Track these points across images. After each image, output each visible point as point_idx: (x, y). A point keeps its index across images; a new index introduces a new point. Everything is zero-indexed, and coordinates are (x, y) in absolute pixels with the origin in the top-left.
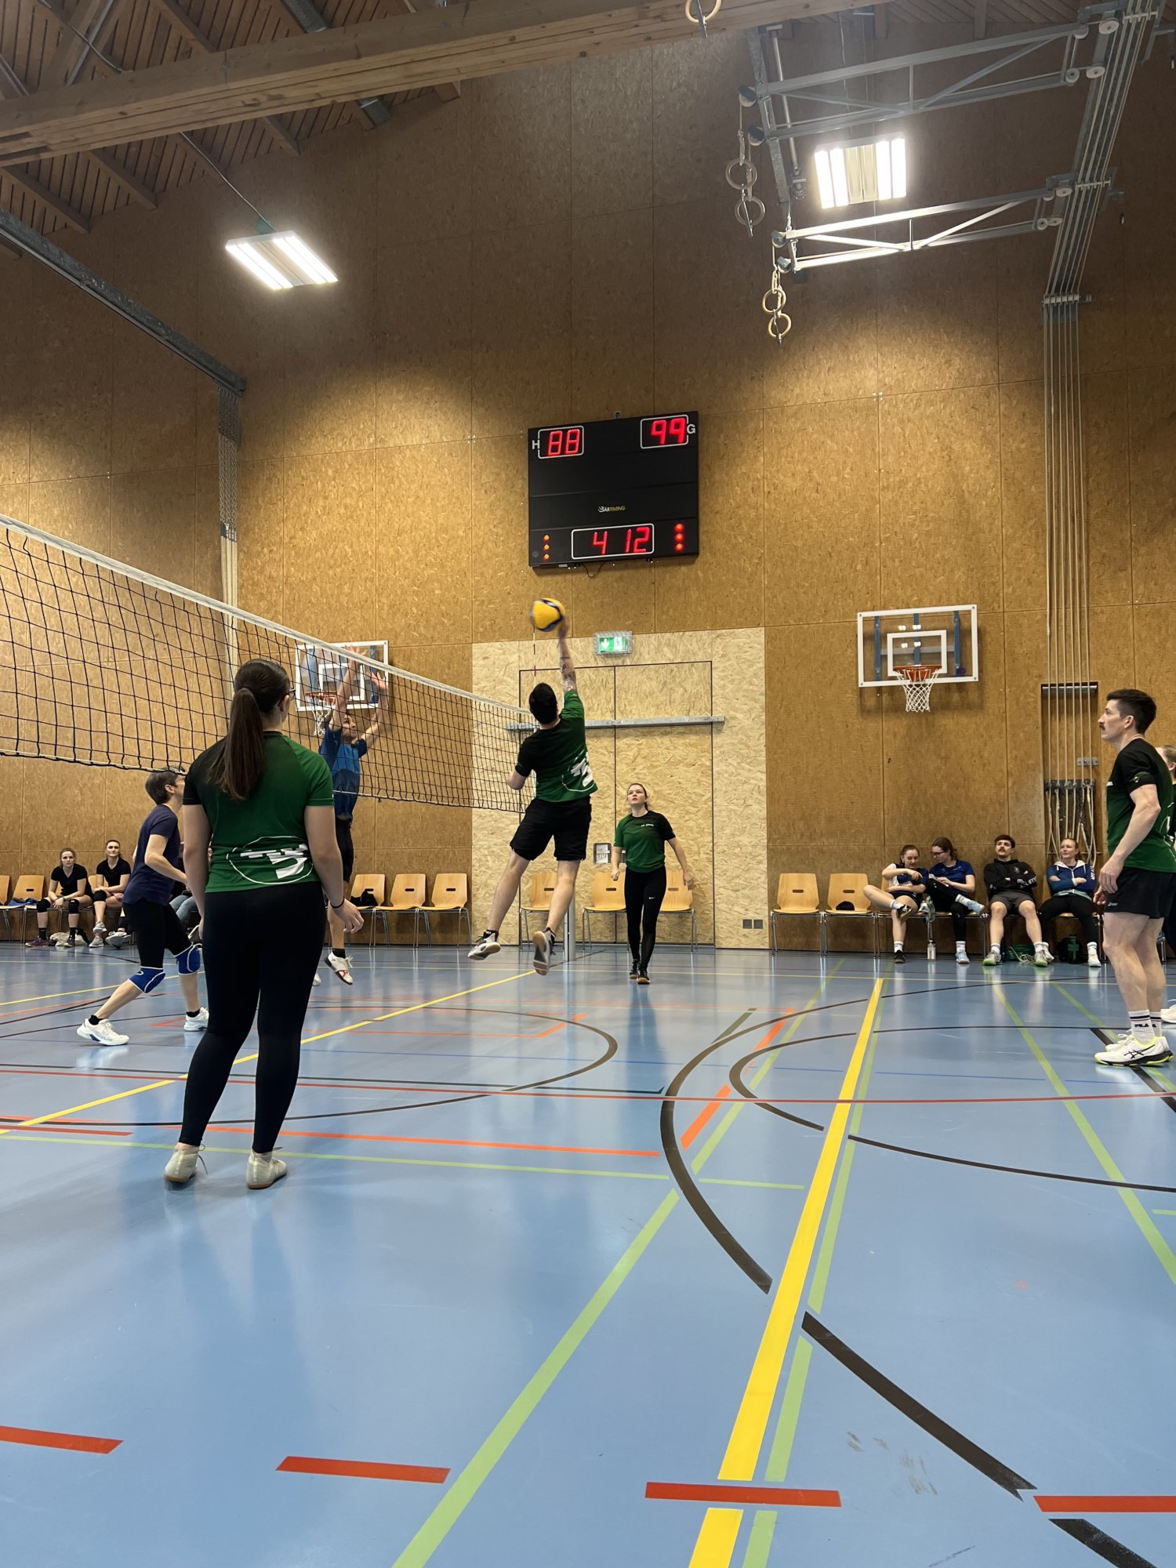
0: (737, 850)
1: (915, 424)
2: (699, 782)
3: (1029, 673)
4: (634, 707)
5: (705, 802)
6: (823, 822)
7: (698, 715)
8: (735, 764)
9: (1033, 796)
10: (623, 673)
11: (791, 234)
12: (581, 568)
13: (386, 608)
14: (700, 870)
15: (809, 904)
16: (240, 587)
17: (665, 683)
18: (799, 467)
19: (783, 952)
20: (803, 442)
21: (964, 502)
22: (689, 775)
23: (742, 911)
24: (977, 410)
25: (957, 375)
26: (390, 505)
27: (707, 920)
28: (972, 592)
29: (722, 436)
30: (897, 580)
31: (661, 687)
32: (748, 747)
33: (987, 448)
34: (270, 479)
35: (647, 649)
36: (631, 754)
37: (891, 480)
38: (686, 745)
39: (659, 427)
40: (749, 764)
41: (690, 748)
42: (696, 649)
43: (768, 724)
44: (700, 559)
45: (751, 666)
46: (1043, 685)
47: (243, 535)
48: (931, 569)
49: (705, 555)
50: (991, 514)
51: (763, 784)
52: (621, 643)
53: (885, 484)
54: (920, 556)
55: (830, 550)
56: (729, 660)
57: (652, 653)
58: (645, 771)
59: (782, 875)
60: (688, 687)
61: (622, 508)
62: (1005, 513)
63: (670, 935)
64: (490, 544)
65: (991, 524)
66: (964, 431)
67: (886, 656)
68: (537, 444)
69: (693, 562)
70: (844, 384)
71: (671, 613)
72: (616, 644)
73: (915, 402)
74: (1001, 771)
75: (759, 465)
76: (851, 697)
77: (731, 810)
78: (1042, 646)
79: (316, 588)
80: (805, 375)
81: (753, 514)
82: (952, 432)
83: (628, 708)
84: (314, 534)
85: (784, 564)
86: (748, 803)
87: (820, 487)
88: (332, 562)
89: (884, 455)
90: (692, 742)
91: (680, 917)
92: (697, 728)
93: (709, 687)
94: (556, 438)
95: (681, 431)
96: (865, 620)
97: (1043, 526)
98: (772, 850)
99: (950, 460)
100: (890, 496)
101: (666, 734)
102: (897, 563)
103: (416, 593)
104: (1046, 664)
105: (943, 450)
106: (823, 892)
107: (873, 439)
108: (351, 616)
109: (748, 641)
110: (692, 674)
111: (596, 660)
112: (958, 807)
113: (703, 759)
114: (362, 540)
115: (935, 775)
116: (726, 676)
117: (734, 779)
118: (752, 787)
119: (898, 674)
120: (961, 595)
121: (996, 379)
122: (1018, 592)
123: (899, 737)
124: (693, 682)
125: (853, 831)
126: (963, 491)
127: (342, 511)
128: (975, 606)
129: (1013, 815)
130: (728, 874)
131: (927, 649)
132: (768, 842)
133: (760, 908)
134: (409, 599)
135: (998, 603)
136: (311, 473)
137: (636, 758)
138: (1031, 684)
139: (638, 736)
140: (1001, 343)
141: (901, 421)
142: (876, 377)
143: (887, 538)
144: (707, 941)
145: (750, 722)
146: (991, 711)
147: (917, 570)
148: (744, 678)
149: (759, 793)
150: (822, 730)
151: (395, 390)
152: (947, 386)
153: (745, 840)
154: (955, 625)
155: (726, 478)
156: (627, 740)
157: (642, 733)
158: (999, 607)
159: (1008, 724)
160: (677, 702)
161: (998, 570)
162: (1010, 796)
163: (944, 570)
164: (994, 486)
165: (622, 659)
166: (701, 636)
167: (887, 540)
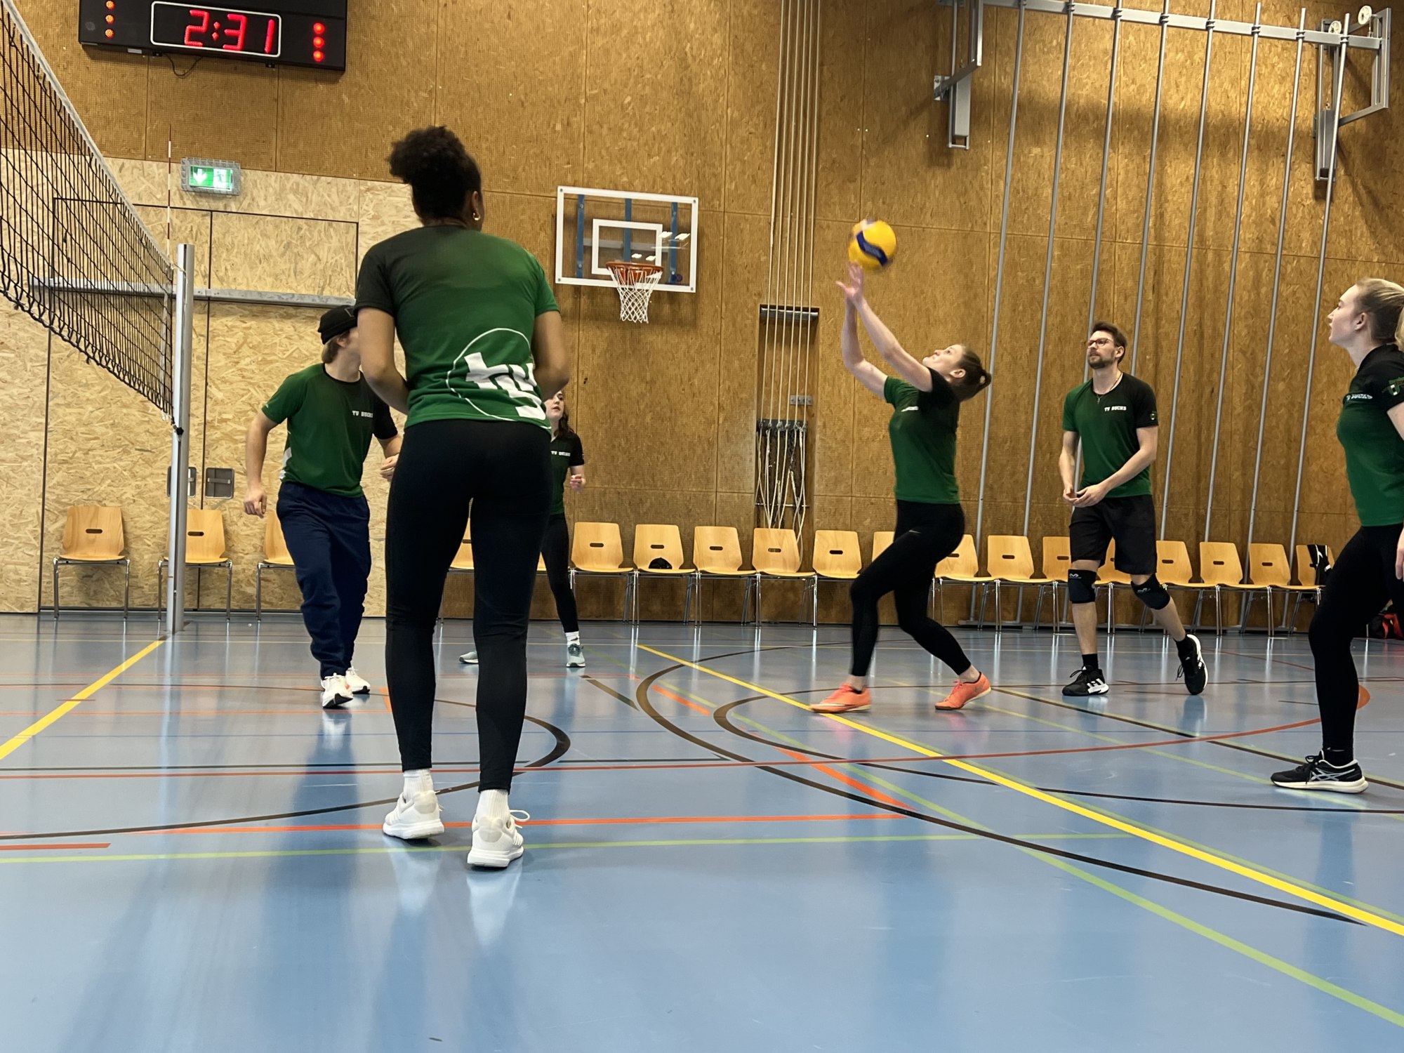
3: (748, 289)
4: (241, 274)
7: (336, 294)
9: (744, 436)
10: (223, 223)
12: (164, 59)
17: (289, 244)
21: (687, 67)
28: (691, 183)
30: (604, 152)
31: (282, 249)
33: (715, 5)
35: (262, 193)
36: (233, 340)
37: (602, 21)
42: (337, 203)
44: (346, 78)
46: (762, 306)
48: (646, 144)
49: (353, 73)
50: (716, 88)
52: (224, 179)
53: (595, 25)
54: (633, 126)
55: (523, 98)
56: (383, 224)
57: (271, 199)
58: (253, 367)
60: (323, 254)
62: (731, 91)
65: (715, 101)
67: (591, 248)
69: (335, 81)
71: (300, 146)
72: (216, 179)
74: (712, 403)
78: (763, 259)
81: (422, 29)
83: (229, 273)
85: (461, 105)
87: (512, 14)
93: (353, 258)
96: (566, 197)
97: (772, 113)
99: (673, 11)
100: (600, 42)
101: (288, 317)
102: (605, 131)
104: (767, 281)
110: (329, 237)
111: (182, 197)
112: (662, 444)
115: (638, 402)
119: (608, 272)
120: (678, 183)
122: (741, 191)
123: (598, 352)
124: (329, 249)
126: (686, 53)
128: (697, 199)
129: (722, 458)
135: (719, 200)
137: (240, 347)
138: (751, 305)
139: (245, 316)
143: (596, 95)
146: (705, 330)
147: (629, 143)
154: (672, 219)
156: (229, 321)
157: (251, 311)
158: (720, 206)
159: (723, 348)
160: (306, 274)
161: (721, 159)
162: (720, 435)
163: (660, 149)
164: (721, 55)
165: (225, 202)
166: (344, 186)
167: (595, 97)
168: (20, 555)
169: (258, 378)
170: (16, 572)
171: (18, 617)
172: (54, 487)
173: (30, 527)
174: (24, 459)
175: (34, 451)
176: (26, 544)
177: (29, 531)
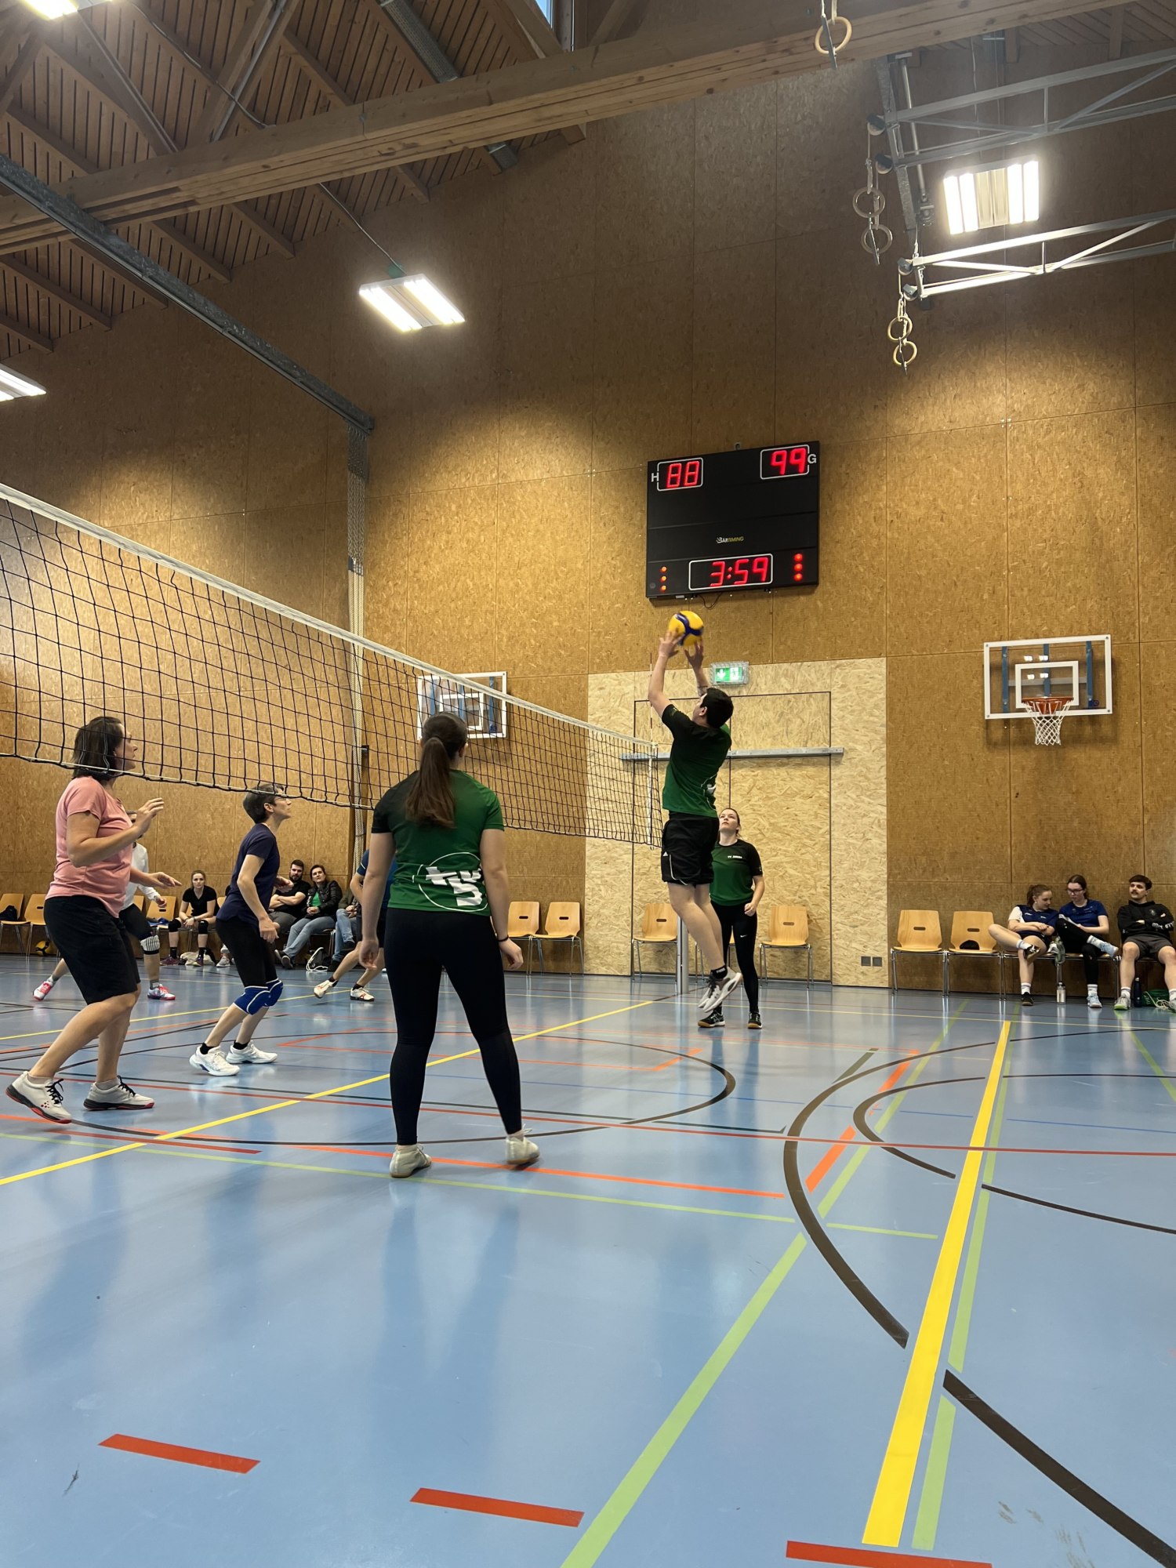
0: (856, 885)
1: (1045, 451)
2: (816, 815)
3: (1167, 706)
4: (750, 738)
5: (823, 835)
6: (946, 858)
7: (816, 746)
8: (854, 796)
11: (918, 260)
12: (698, 599)
13: (505, 640)
14: (817, 905)
15: (931, 942)
16: (366, 619)
17: (782, 713)
18: (924, 496)
19: (903, 992)
20: (927, 470)
21: (1097, 529)
22: (806, 807)
23: (860, 947)
24: (1112, 434)
25: (1091, 398)
26: (511, 539)
27: (823, 956)
28: (1106, 622)
29: (844, 466)
30: (1025, 610)
31: (777, 718)
32: (867, 778)
33: (1121, 474)
34: (395, 515)
35: (763, 680)
36: (746, 785)
37: (1020, 507)
38: (803, 777)
39: (779, 458)
40: (869, 796)
41: (807, 779)
42: (815, 680)
43: (889, 756)
44: (819, 589)
45: (871, 697)
47: (370, 568)
48: (1063, 597)
49: (824, 585)
50: (1126, 541)
51: (884, 817)
52: (737, 673)
53: (1013, 512)
54: (1050, 585)
55: (955, 578)
56: (849, 690)
57: (769, 684)
58: (760, 803)
59: (902, 912)
60: (806, 717)
61: (741, 539)
62: (1141, 540)
63: (785, 970)
64: (608, 577)
65: (1126, 552)
66: (1098, 456)
67: (1014, 687)
68: (657, 477)
69: (812, 592)
70: (971, 410)
71: (789, 643)
72: (732, 675)
73: (1045, 427)
74: (1136, 807)
75: (881, 495)
76: (977, 729)
77: (850, 844)
79: (438, 621)
80: (930, 402)
81: (875, 543)
82: (1084, 459)
83: (743, 737)
84: (437, 568)
85: (907, 593)
86: (867, 837)
87: (945, 516)
88: (454, 596)
89: (1012, 483)
90: (810, 773)
91: (796, 953)
92: (815, 760)
93: (827, 718)
94: (675, 470)
95: (802, 461)
96: (992, 650)
98: (893, 885)
99: (1082, 487)
100: (1018, 523)
101: (783, 765)
102: (1025, 593)
103: (535, 625)
105: (1074, 476)
106: (946, 930)
107: (1000, 467)
108: (471, 648)
109: (869, 671)
110: (810, 705)
112: (1090, 844)
113: (821, 791)
114: (482, 573)
115: (1065, 810)
116: (846, 707)
117: (852, 812)
118: (871, 820)
119: (1026, 706)
120: (1094, 625)
121: (1133, 402)
122: (1157, 622)
123: (1027, 771)
124: (811, 713)
125: (978, 867)
126: (1096, 518)
127: (465, 545)
128: (1109, 636)
129: (1149, 853)
130: (846, 909)
131: (1056, 681)
132: (888, 877)
133: (879, 945)
134: (528, 631)
135: (1134, 633)
136: (434, 509)
137: (751, 789)
139: (754, 767)
140: (1138, 365)
141: (1030, 448)
142: (1004, 403)
143: (1015, 566)
144: (823, 977)
145: (870, 754)
146: (1125, 745)
147: (1048, 599)
148: (864, 709)
149: (880, 826)
150: (946, 763)
151: (517, 425)
152: (1079, 410)
153: (864, 874)
154: (1087, 655)
155: (847, 507)
156: (742, 772)
157: (758, 763)
158: (1134, 637)
159: (1144, 758)
160: (795, 733)
161: (1134, 599)
162: (1146, 834)
163: (1075, 599)
164: (1129, 513)
165: (739, 689)
166: (820, 666)
167: (1015, 568)
168: (620, 936)
169: (763, 811)
170: (618, 948)
171: (619, 979)
172: (638, 891)
173: (625, 917)
174: (620, 872)
175: (626, 868)
176: (623, 929)
177: (624, 922)
